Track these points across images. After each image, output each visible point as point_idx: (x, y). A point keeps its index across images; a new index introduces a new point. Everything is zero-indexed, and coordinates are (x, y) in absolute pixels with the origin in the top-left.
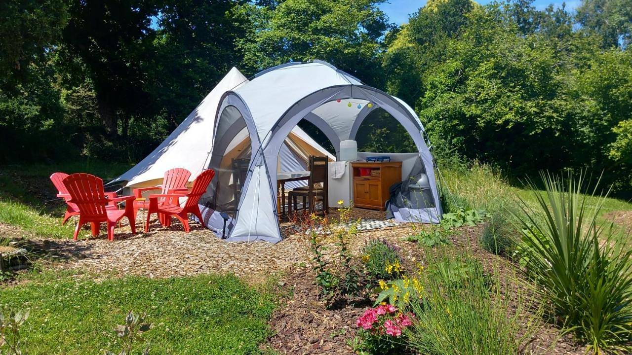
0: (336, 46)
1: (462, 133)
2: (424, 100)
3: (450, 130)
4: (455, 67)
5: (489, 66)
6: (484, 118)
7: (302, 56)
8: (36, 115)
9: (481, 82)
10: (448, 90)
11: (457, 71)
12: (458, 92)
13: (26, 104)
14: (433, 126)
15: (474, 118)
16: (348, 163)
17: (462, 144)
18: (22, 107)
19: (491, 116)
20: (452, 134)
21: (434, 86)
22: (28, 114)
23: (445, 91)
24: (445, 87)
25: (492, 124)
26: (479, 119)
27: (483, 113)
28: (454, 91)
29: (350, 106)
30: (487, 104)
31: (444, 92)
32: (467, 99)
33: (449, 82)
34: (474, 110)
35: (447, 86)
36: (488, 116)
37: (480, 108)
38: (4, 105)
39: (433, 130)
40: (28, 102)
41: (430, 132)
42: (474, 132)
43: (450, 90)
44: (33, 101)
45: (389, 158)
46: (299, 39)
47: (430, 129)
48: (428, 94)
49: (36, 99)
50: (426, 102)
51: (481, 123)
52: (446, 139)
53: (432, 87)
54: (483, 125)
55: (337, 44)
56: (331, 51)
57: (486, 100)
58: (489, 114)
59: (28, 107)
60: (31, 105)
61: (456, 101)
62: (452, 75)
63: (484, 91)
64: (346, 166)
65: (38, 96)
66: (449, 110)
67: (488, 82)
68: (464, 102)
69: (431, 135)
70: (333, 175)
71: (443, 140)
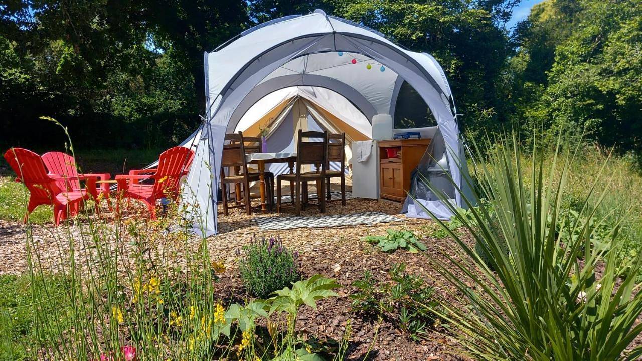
0: (430, 14)
1: (598, 114)
2: (551, 74)
3: (582, 110)
4: (591, 31)
5: (633, 27)
6: (624, 94)
7: (392, 29)
8: (179, 109)
9: (621, 48)
10: (582, 61)
11: (594, 37)
12: (593, 63)
13: (171, 99)
14: (559, 105)
15: (612, 94)
16: (375, 142)
17: (598, 128)
18: (167, 102)
19: (633, 91)
20: (584, 115)
21: (564, 57)
22: (172, 108)
23: (579, 63)
24: (578, 57)
25: (635, 101)
26: (618, 96)
27: (623, 88)
28: (590, 62)
29: (369, 68)
30: (628, 76)
31: (576, 63)
32: (605, 70)
33: (583, 51)
34: (612, 84)
35: (581, 56)
36: (629, 90)
37: (619, 81)
38: (152, 100)
39: (559, 110)
40: (172, 97)
41: (556, 113)
42: (614, 112)
43: (585, 61)
44: (177, 95)
45: (418, 134)
46: (390, 9)
47: (556, 110)
48: (555, 67)
49: (180, 95)
50: (553, 77)
51: (621, 101)
52: (577, 121)
53: (561, 59)
54: (624, 102)
55: (432, 11)
56: (424, 20)
57: (626, 71)
58: (630, 88)
59: (172, 101)
60: (175, 100)
61: (590, 74)
62: (586, 42)
63: (624, 58)
64: (372, 146)
65: (181, 91)
66: (580, 84)
67: (630, 47)
68: (600, 74)
69: (557, 116)
70: (358, 158)
71: (573, 122)
